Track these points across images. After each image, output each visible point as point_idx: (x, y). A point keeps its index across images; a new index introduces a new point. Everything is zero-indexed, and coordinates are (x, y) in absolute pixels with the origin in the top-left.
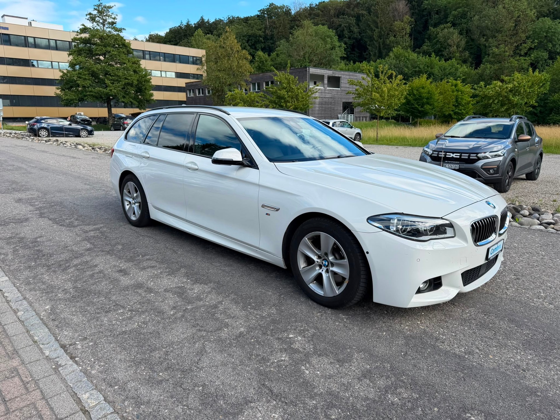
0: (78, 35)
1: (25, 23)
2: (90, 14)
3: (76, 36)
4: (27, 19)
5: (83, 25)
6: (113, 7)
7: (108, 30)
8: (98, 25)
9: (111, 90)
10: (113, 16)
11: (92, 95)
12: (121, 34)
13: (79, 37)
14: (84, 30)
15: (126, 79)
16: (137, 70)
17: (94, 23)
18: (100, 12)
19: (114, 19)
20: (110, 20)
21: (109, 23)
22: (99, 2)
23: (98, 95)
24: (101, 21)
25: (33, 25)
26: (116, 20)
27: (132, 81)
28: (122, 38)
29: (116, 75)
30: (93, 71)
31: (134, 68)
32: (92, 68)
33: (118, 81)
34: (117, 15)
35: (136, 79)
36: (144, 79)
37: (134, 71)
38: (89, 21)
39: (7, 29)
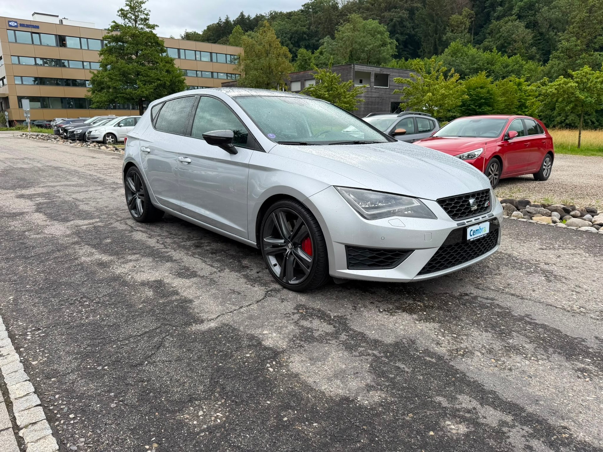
0: (109, 33)
1: (56, 21)
2: (122, 10)
3: (106, 34)
4: (58, 16)
5: (114, 22)
7: (142, 26)
8: (129, 21)
9: (143, 92)
10: (146, 12)
11: (123, 97)
12: (154, 32)
13: (110, 34)
14: (116, 27)
15: (159, 79)
16: (170, 69)
17: (126, 20)
18: (132, 8)
19: (147, 15)
20: (143, 16)
21: (142, 19)
23: (129, 96)
24: (133, 17)
25: (64, 23)
26: (148, 16)
27: (165, 82)
28: (155, 35)
29: (148, 76)
30: (124, 71)
31: (167, 68)
32: (124, 67)
33: (151, 83)
34: (150, 11)
35: (169, 79)
36: (177, 79)
37: (168, 71)
38: (120, 18)
39: (37, 27)
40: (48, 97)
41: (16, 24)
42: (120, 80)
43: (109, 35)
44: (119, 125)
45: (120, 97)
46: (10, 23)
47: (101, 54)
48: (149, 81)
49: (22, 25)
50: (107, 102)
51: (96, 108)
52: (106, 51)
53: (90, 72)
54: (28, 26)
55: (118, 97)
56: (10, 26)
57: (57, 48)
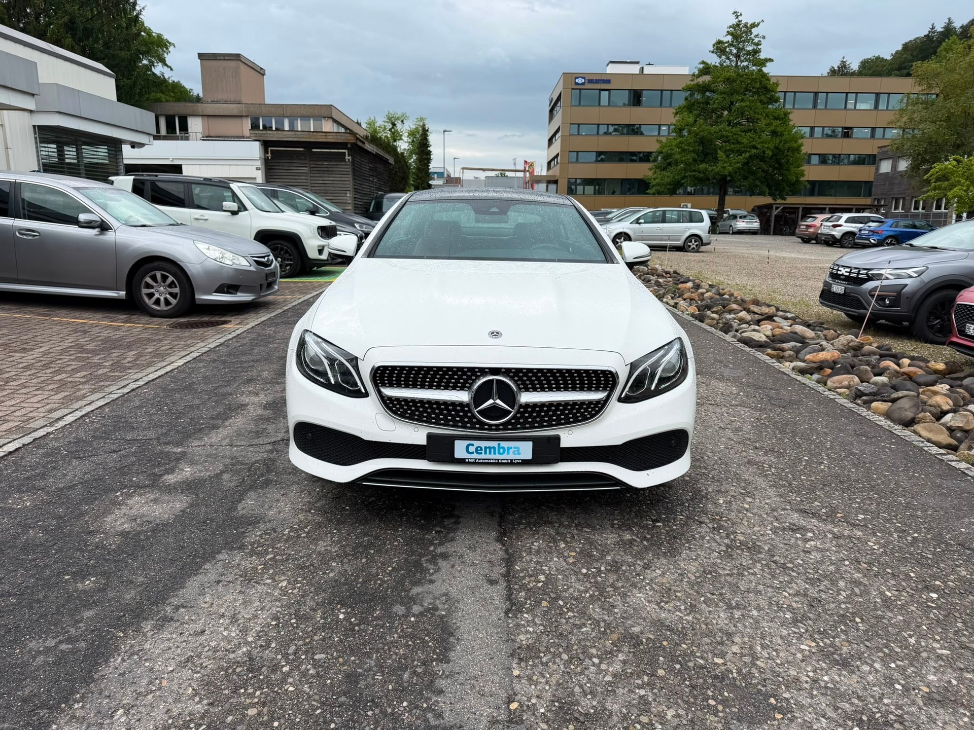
0: (693, 80)
1: (635, 69)
2: (720, 42)
3: (689, 83)
4: (638, 63)
5: (703, 62)
6: (759, 24)
7: (745, 64)
8: (728, 58)
9: (724, 168)
10: (756, 40)
11: (694, 176)
12: (765, 70)
13: (695, 82)
14: (706, 69)
15: (755, 147)
16: (779, 129)
17: (723, 57)
18: (736, 37)
19: (758, 44)
20: (750, 48)
21: (748, 53)
22: (737, 20)
23: (702, 175)
24: (735, 51)
25: (645, 72)
26: (759, 47)
27: (764, 152)
28: (764, 76)
29: (739, 143)
30: (703, 137)
31: (772, 128)
32: (703, 131)
33: (740, 153)
34: (764, 37)
35: (771, 146)
36: (787, 146)
37: (774, 133)
38: (714, 54)
39: (608, 82)
40: (605, 179)
41: (583, 81)
42: (694, 152)
43: (692, 83)
44: (637, 221)
45: (690, 176)
46: (577, 81)
47: (677, 113)
48: (738, 151)
49: (591, 81)
50: (671, 185)
51: (654, 194)
52: (684, 107)
53: (658, 141)
54: (597, 81)
55: (686, 177)
56: (577, 84)
57: (628, 109)
